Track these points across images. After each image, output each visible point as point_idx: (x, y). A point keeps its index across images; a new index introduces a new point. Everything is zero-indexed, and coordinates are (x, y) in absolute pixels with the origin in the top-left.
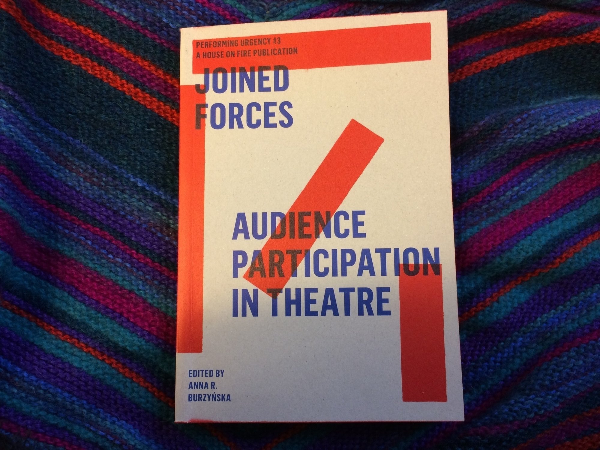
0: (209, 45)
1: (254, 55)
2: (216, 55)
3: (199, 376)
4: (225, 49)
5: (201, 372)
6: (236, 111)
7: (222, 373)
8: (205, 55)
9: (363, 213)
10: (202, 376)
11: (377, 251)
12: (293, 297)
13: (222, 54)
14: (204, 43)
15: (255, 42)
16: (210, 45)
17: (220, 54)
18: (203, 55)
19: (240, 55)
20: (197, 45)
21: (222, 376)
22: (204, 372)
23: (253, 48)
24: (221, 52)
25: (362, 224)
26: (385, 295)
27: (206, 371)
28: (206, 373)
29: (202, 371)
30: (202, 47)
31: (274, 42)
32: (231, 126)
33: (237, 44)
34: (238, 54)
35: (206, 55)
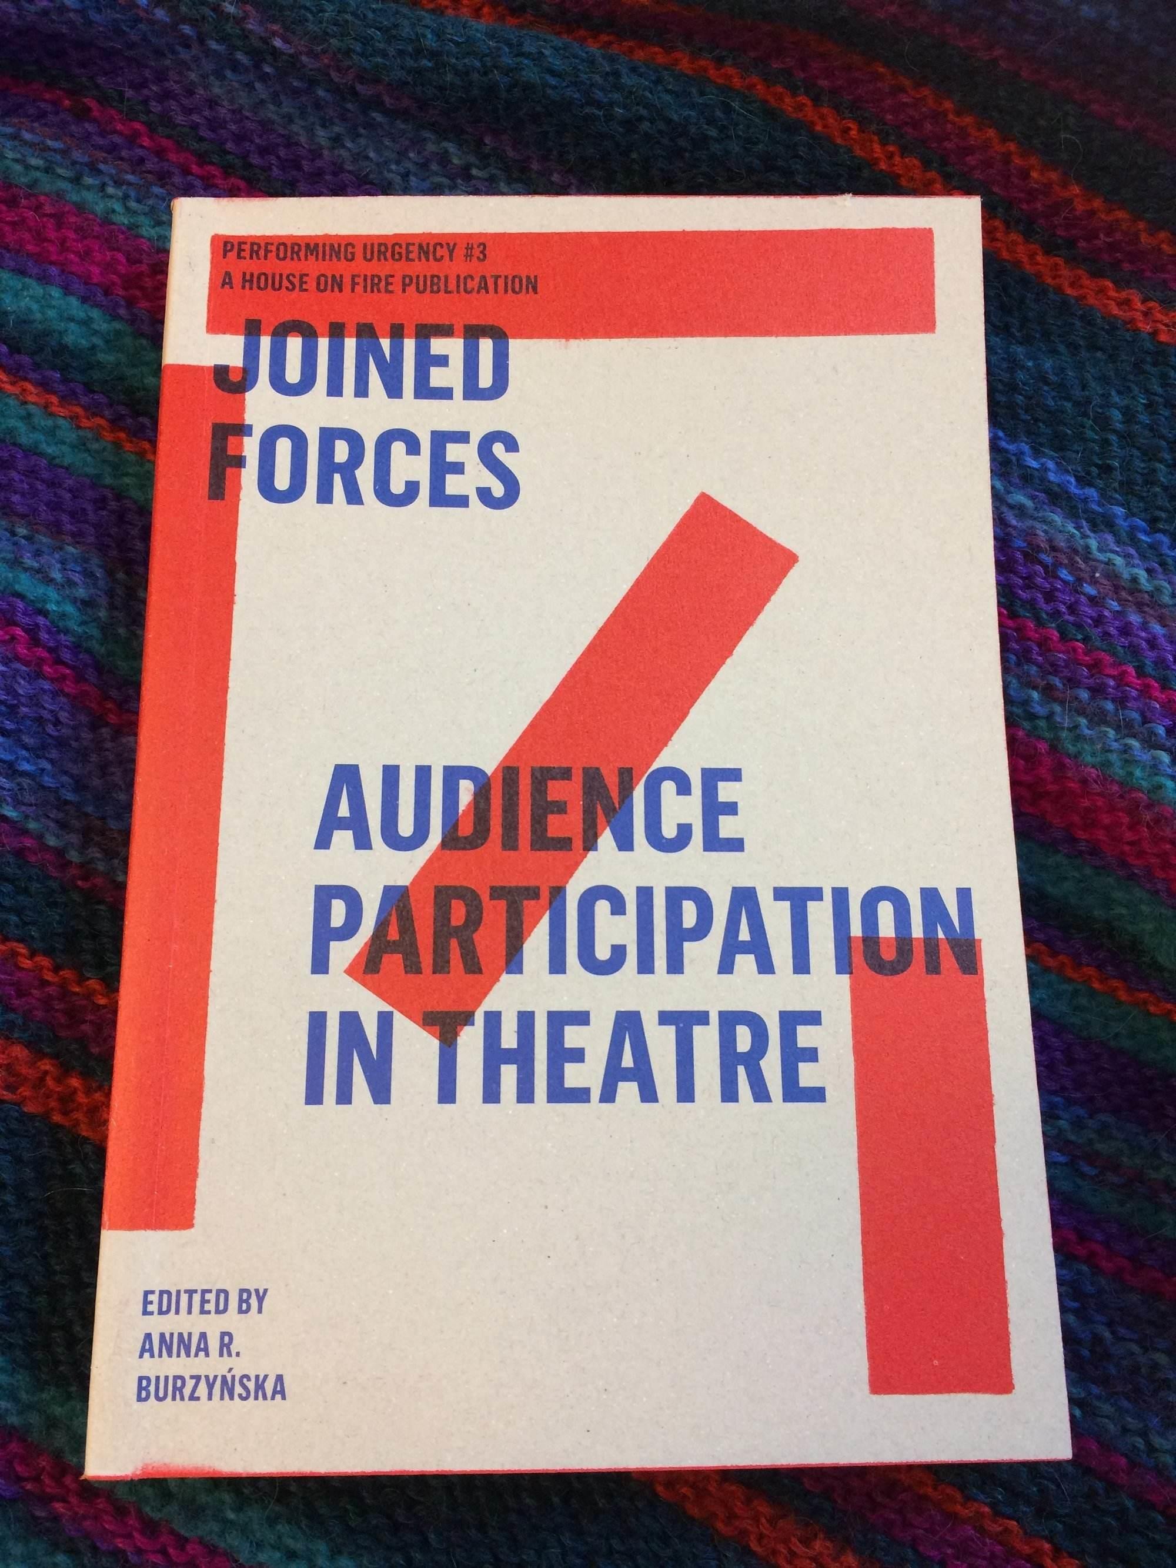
0: (262, 253)
1: (404, 291)
2: (285, 283)
3: (177, 1312)
4: (313, 267)
5: (184, 1298)
6: (341, 451)
7: (261, 1300)
8: (248, 280)
9: (734, 775)
10: (190, 1312)
11: (780, 894)
12: (509, 1039)
13: (302, 283)
14: (247, 247)
15: (408, 252)
16: (267, 251)
17: (296, 281)
18: (244, 280)
19: (359, 289)
20: (225, 252)
21: (260, 1311)
22: (197, 1298)
23: (400, 269)
24: (302, 276)
25: (731, 809)
26: (805, 1036)
27: (204, 1292)
28: (204, 1301)
29: (191, 1293)
30: (239, 257)
31: (468, 256)
32: (325, 496)
33: (353, 254)
34: (354, 284)
35: (251, 281)
